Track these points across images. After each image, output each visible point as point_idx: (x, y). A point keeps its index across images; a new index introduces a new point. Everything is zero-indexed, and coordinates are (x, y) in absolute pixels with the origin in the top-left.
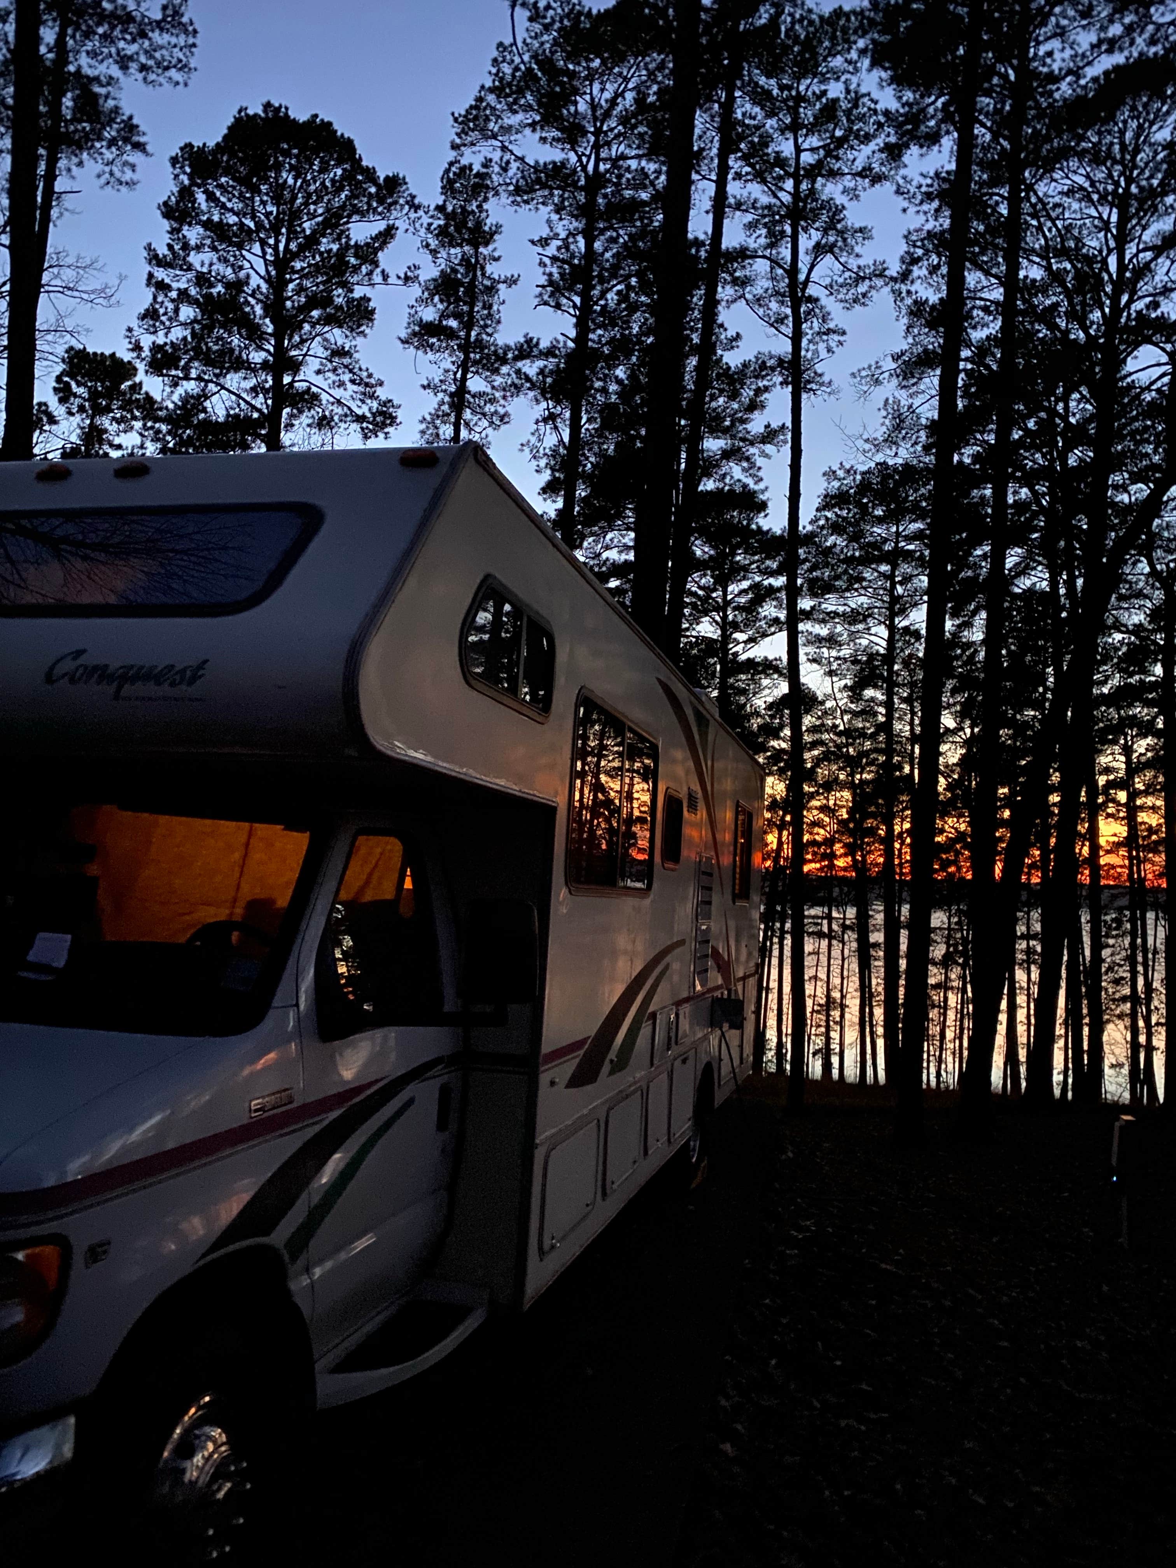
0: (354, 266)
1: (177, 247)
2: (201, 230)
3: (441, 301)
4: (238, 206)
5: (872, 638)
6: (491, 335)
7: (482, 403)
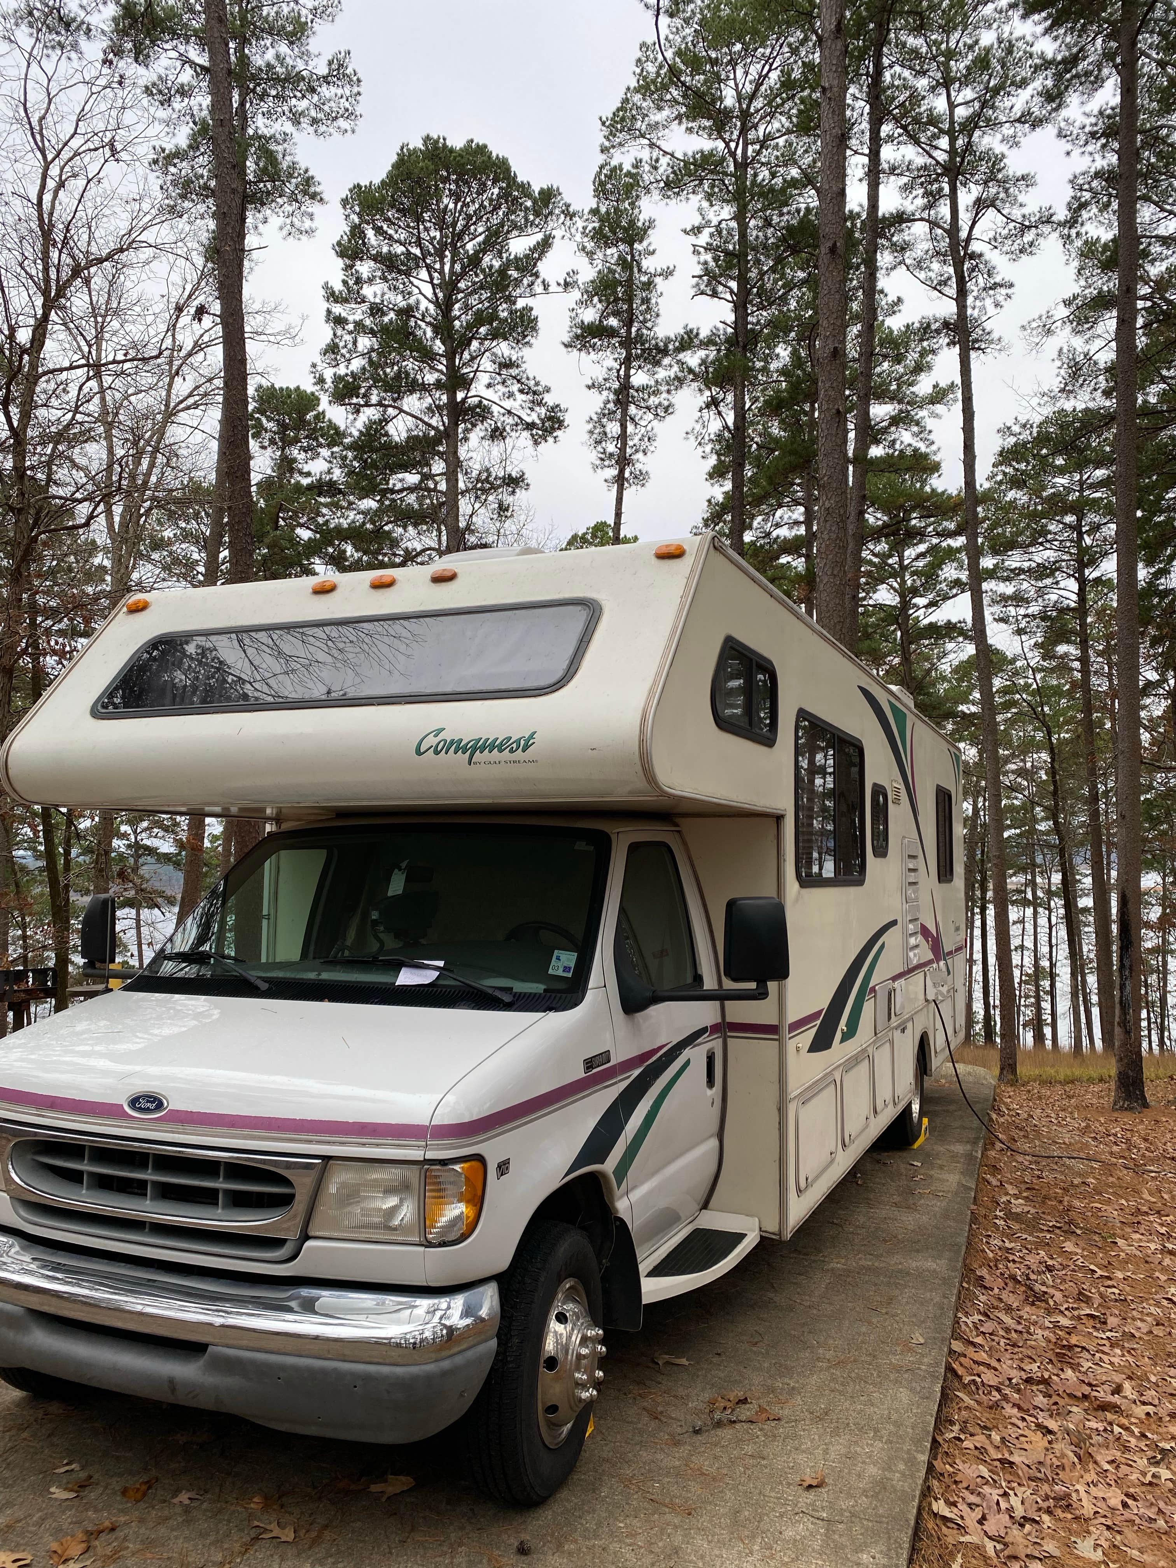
0: (516, 279)
1: (351, 283)
2: (372, 263)
3: (600, 301)
4: (402, 235)
5: (1061, 592)
6: (650, 329)
7: (646, 397)
